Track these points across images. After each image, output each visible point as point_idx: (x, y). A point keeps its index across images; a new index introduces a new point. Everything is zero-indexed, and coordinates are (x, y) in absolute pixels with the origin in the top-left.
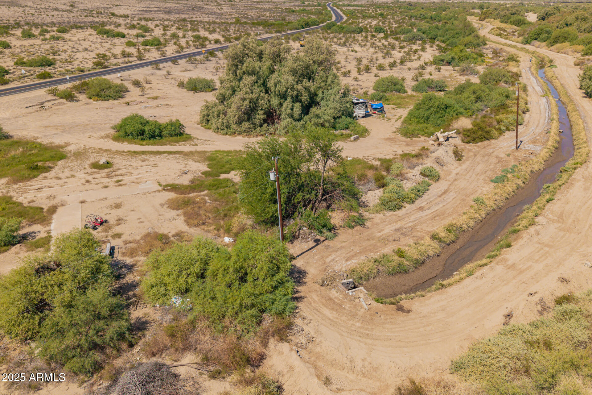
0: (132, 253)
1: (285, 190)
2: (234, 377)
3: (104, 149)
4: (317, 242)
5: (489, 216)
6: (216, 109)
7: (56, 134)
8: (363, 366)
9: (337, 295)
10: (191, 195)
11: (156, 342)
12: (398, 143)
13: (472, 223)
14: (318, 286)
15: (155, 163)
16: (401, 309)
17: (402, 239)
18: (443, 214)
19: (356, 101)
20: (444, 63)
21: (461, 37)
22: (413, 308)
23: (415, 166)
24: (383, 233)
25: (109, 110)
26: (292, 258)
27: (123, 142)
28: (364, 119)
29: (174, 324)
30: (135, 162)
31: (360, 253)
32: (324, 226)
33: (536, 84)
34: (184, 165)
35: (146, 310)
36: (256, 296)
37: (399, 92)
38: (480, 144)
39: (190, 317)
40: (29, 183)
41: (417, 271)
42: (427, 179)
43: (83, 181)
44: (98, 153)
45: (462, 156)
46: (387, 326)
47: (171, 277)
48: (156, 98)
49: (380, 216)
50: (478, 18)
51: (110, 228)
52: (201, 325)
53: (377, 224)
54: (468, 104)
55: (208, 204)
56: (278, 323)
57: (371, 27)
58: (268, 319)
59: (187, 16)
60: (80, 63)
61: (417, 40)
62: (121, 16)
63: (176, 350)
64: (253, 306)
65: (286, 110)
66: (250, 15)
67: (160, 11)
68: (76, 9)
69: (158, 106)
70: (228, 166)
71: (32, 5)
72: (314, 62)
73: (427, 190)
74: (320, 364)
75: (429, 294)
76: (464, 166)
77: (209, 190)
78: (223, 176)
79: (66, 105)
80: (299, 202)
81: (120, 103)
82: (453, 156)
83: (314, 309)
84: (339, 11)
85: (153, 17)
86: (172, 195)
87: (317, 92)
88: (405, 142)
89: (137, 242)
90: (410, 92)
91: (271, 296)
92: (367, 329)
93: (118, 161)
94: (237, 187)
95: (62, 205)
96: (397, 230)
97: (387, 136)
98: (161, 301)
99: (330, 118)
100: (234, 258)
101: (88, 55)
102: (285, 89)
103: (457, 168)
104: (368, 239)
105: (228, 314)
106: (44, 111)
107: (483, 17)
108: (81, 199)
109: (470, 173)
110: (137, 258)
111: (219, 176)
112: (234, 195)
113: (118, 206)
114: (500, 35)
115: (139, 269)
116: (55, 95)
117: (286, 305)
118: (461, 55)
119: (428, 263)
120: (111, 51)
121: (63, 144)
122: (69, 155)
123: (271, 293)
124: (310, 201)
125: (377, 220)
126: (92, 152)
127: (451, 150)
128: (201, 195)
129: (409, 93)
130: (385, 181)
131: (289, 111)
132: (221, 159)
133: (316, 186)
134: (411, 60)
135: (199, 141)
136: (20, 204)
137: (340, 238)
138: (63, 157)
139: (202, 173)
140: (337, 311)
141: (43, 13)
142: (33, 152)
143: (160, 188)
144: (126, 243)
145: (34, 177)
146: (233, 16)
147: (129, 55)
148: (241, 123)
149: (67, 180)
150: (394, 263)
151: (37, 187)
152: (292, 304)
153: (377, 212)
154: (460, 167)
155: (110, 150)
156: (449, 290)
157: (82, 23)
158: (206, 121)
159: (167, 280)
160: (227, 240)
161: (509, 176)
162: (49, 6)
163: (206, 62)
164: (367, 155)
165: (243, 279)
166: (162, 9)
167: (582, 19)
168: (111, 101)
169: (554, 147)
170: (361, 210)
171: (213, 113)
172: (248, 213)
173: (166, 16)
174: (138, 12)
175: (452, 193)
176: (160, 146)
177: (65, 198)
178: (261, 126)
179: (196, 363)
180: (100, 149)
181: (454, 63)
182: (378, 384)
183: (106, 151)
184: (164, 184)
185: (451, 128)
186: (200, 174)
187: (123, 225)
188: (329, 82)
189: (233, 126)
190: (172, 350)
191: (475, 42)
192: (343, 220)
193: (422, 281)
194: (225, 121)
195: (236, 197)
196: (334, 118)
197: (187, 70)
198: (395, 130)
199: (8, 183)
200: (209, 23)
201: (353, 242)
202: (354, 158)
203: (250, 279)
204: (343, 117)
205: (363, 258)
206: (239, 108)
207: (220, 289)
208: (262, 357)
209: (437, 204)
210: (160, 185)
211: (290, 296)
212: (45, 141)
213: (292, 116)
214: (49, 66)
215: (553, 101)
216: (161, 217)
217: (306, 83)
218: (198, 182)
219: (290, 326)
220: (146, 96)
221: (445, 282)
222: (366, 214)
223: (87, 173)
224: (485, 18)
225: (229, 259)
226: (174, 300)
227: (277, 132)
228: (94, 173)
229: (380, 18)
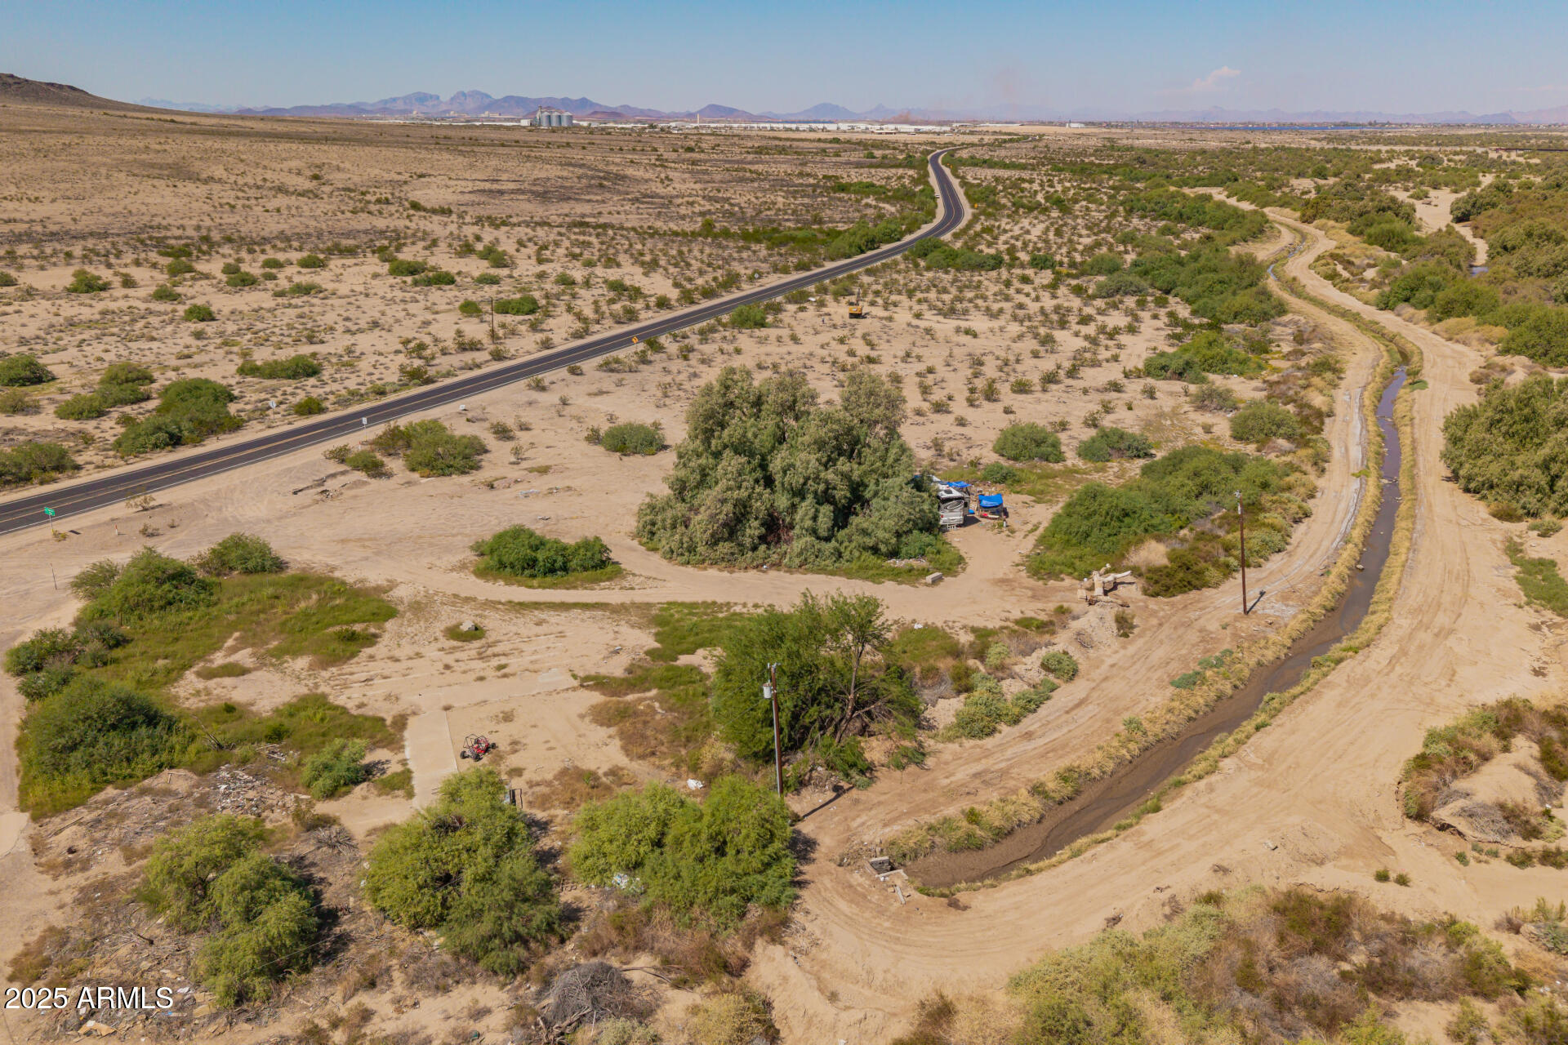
0: (544, 802)
1: (789, 704)
2: (708, 987)
3: (463, 595)
4: (838, 790)
5: (1148, 753)
6: (669, 514)
7: (366, 559)
8: (885, 980)
9: (862, 880)
10: (630, 697)
11: (598, 937)
12: (1018, 591)
13: (1110, 766)
14: (833, 865)
15: (560, 628)
16: (954, 904)
17: (981, 792)
18: (1064, 746)
19: (945, 495)
20: (1169, 374)
21: (1228, 294)
22: (973, 904)
23: (1033, 650)
24: (952, 779)
25: (456, 500)
26: (797, 819)
27: (495, 579)
28: (962, 530)
29: (620, 912)
30: (523, 625)
31: (908, 814)
32: (853, 765)
33: (1357, 440)
34: (612, 635)
35: (577, 893)
36: (738, 877)
37: (1047, 460)
38: (1179, 597)
39: (644, 903)
40: (346, 668)
41: (997, 847)
42: (1051, 677)
43: (440, 666)
44: (453, 604)
45: (1132, 627)
46: (929, 928)
47: (615, 843)
48: (544, 470)
49: (954, 747)
50: (1298, 214)
51: (501, 758)
52: (659, 915)
53: (946, 763)
54: (1178, 501)
55: (658, 717)
56: (769, 916)
57: (1025, 244)
58: (755, 912)
59: (586, 208)
60: (372, 370)
61: (1126, 293)
62: (434, 211)
63: (626, 949)
64: (733, 891)
65: (802, 520)
66: (738, 205)
67: (523, 192)
68: (327, 189)
69: (550, 492)
70: (692, 639)
71: (224, 175)
72: (862, 421)
73: (1048, 698)
74: (826, 975)
75: (1005, 884)
76: (1131, 649)
77: (660, 688)
78: (684, 660)
79: (367, 488)
80: (812, 723)
81: (474, 484)
82: (1114, 626)
83: (825, 899)
84: (955, 182)
85: (509, 212)
86: (596, 698)
87: (866, 481)
88: (1032, 589)
89: (549, 784)
90: (1072, 459)
91: (760, 877)
92: (898, 931)
93: (493, 623)
94: (708, 683)
95: (414, 713)
96: (976, 775)
97: (1000, 575)
98: (598, 879)
99: (887, 536)
100: (707, 819)
101: (382, 342)
102: (801, 481)
103: (1116, 652)
104: (925, 791)
105: (698, 901)
106: (329, 502)
107: (1310, 212)
108: (444, 703)
109: (1137, 666)
110: (553, 812)
111: (676, 659)
112: (702, 701)
113: (508, 717)
114: (1332, 277)
115: (558, 829)
116: (343, 461)
117: (782, 892)
118: (1209, 353)
119: (1020, 835)
120: (431, 329)
121: (385, 583)
122: (400, 608)
123: (760, 872)
124: (832, 719)
125: (946, 756)
126: (443, 603)
127: (1110, 614)
128: (645, 699)
129: (1069, 463)
130: (971, 681)
131: (808, 523)
132: (678, 621)
133: (842, 693)
134: (1096, 364)
135: (638, 580)
136: (344, 710)
137: (880, 786)
138: (388, 612)
139: (647, 653)
140: (857, 904)
141: (253, 202)
142: (338, 602)
143: (576, 683)
144: (531, 784)
145: (353, 655)
146: (697, 209)
147: (474, 346)
148: (716, 543)
149: (410, 663)
150: (960, 833)
151: (364, 676)
152: (790, 891)
153: (950, 740)
154: (1122, 652)
155: (474, 599)
156: (1035, 878)
157: (348, 234)
158: (649, 533)
159: (607, 848)
160: (693, 784)
161: (1209, 673)
162: (265, 180)
163: (642, 367)
164: (952, 619)
165: (720, 851)
166: (526, 186)
167: (1540, 237)
168: (456, 479)
169: (1324, 607)
170: (922, 736)
171: (664, 520)
172: (727, 739)
173: (539, 211)
174: (473, 197)
175: (1091, 707)
176: (564, 591)
177: (415, 699)
178: (754, 549)
179: (654, 967)
180: (455, 596)
181: (1190, 374)
182: (902, 1003)
183: (467, 600)
184: (582, 674)
185: (1125, 562)
186: (642, 655)
187: (521, 753)
188: (890, 461)
189: (700, 549)
190: (620, 949)
191: (1258, 307)
192: (888, 753)
193: (1002, 864)
194: (685, 539)
195: (707, 705)
196: (898, 535)
197: (601, 393)
198: (1017, 559)
199: (311, 668)
200: (643, 234)
201: (900, 795)
202: (926, 625)
203: (730, 851)
204: (915, 532)
205: (911, 822)
206: (713, 517)
207: (687, 864)
208: (745, 964)
209: (1059, 727)
210: (575, 677)
211: (789, 878)
212: (349, 575)
213: (814, 532)
214: (309, 375)
215: (1372, 490)
216: (583, 740)
217: (843, 465)
218: (639, 672)
219: (785, 922)
220: (524, 465)
221: (1033, 867)
222: (930, 744)
223: (442, 649)
224: (1314, 217)
225: (701, 817)
226: (617, 879)
227: (786, 561)
228: (454, 648)
229: (1055, 214)
